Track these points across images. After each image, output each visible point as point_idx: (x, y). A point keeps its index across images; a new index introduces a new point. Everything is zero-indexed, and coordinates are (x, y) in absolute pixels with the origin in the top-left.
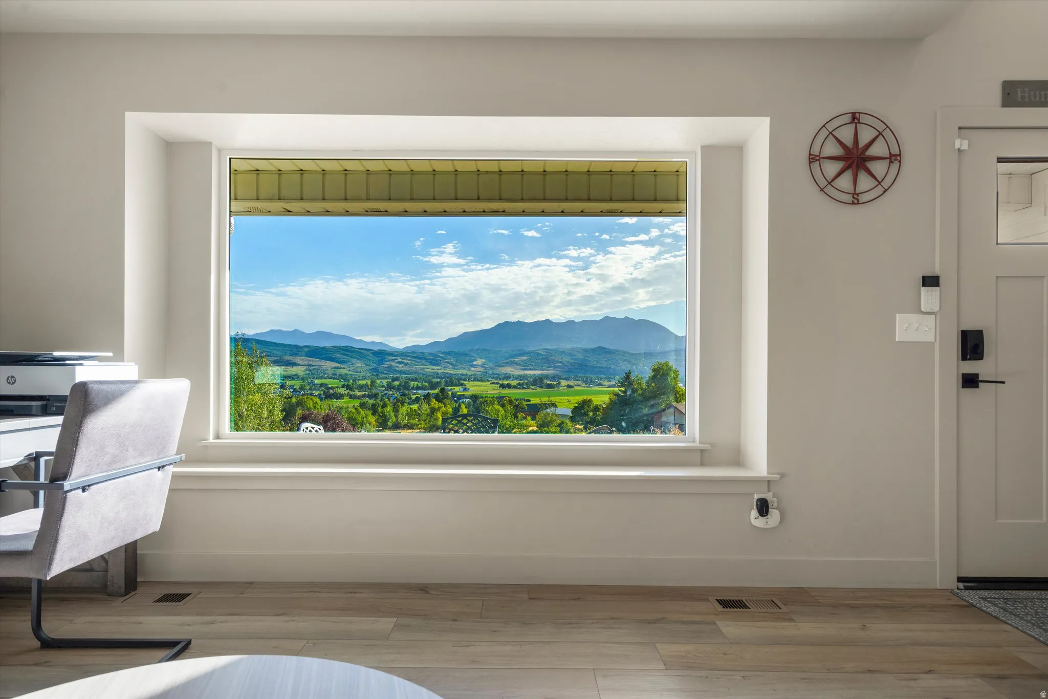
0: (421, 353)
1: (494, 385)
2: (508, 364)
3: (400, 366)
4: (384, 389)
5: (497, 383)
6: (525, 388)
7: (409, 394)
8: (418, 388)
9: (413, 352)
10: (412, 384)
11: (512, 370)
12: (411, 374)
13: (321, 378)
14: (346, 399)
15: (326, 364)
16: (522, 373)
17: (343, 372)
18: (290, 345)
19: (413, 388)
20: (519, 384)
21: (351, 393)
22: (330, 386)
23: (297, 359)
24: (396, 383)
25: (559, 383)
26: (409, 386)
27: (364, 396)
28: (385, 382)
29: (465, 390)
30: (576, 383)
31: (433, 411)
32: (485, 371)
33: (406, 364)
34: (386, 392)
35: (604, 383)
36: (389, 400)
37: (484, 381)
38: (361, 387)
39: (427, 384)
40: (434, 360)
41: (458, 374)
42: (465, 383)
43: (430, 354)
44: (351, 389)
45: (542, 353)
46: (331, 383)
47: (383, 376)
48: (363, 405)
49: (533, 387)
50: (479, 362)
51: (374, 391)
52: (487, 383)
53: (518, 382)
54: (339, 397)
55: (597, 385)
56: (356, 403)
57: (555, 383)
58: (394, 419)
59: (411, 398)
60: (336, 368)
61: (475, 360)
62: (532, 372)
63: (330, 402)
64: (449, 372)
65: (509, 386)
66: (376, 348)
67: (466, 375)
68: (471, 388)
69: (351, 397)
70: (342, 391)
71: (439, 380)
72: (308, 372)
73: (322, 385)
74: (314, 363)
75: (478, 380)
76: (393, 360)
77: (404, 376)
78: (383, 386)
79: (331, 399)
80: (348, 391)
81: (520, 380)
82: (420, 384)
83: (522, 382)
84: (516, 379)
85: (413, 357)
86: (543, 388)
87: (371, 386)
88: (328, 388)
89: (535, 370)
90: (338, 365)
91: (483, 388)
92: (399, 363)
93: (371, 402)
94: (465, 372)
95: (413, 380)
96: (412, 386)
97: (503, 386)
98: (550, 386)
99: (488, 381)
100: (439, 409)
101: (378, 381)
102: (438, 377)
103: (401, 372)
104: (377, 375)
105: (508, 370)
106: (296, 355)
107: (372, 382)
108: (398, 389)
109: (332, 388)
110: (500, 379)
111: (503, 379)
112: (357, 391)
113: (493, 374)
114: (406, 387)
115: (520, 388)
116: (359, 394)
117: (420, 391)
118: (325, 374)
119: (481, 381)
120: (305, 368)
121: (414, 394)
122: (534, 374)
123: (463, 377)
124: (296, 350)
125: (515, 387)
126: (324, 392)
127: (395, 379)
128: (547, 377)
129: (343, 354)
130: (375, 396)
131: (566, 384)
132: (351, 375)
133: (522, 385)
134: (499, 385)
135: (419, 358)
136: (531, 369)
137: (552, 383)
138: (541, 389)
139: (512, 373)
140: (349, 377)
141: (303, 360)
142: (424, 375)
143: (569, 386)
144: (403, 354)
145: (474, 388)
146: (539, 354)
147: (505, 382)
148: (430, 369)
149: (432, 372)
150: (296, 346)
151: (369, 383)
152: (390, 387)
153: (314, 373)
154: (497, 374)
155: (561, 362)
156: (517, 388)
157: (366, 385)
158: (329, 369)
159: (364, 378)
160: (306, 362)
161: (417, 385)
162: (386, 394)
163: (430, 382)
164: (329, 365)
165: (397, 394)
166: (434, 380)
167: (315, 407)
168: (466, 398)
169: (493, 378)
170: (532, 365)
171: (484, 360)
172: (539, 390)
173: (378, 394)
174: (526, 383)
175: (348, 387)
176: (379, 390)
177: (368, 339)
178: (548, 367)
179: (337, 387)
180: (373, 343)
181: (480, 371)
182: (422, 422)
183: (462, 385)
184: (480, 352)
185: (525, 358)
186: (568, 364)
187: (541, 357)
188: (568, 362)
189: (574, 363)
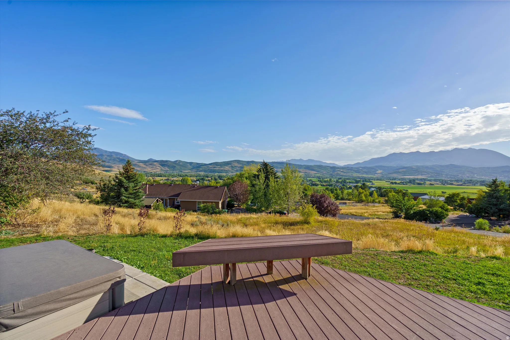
0: (351, 167)
1: (387, 182)
2: (395, 173)
3: (342, 173)
4: (335, 182)
5: (389, 182)
6: (405, 184)
7: (346, 185)
8: (350, 183)
9: (348, 167)
10: (347, 181)
11: (396, 175)
12: (347, 176)
13: (310, 177)
14: (320, 186)
15: (312, 172)
16: (402, 177)
17: (318, 175)
18: (298, 165)
19: (348, 183)
20: (401, 182)
21: (322, 184)
22: (313, 181)
23: (301, 170)
24: (340, 180)
25: (425, 183)
26: (346, 182)
27: (327, 185)
28: (335, 180)
29: (373, 184)
30: (435, 183)
31: (360, 194)
32: (382, 176)
33: (345, 172)
34: (336, 184)
35: (454, 183)
36: (337, 187)
37: (382, 180)
38: (325, 182)
39: (354, 181)
40: (357, 171)
41: (369, 177)
42: (373, 181)
43: (355, 168)
44: (321, 182)
45: (415, 167)
46: (314, 179)
47: (335, 177)
48: (327, 189)
49: (409, 184)
50: (379, 171)
51: (331, 183)
52: (384, 181)
53: (400, 181)
54: (317, 185)
55: (449, 184)
56: (324, 188)
57: (422, 182)
58: (341, 196)
59: (347, 187)
60: (315, 173)
61: (377, 171)
62: (408, 177)
63: (313, 187)
64: (364, 176)
65: (396, 183)
66: (331, 166)
68: (376, 184)
69: (321, 185)
70: (318, 183)
71: (359, 179)
72: (305, 175)
73: (310, 180)
74: (307, 172)
75: (379, 180)
76: (339, 170)
77: (344, 177)
78: (334, 181)
79: (313, 185)
80: (320, 183)
81: (402, 180)
82: (351, 181)
83: (402, 181)
84: (400, 180)
85: (347, 169)
86: (415, 184)
87: (330, 181)
88: (313, 182)
89: (410, 176)
90: (316, 172)
91: (381, 184)
92: (342, 172)
93: (330, 188)
94: (372, 176)
95: (347, 179)
96: (347, 182)
97: (392, 183)
98: (419, 184)
99: (384, 180)
100: (363, 192)
101: (333, 179)
102: (359, 178)
103: (342, 176)
104: (332, 177)
105: (395, 175)
106: (301, 168)
107: (330, 179)
108: (341, 183)
109: (314, 182)
110: (390, 180)
111: (392, 180)
112: (324, 183)
113: (387, 177)
114: (345, 182)
115: (402, 184)
116: (324, 184)
117: (351, 184)
118: (311, 176)
119: (380, 180)
120: (304, 173)
121: (349, 185)
122: (410, 178)
123: (371, 178)
124: (300, 166)
125: (399, 184)
126: (311, 183)
127: (339, 179)
128: (417, 179)
129: (318, 168)
130: (331, 185)
131: (429, 183)
132: (321, 176)
133: (403, 183)
134: (390, 183)
135: (351, 170)
136: (408, 175)
137: (421, 182)
138: (413, 185)
139: (397, 177)
140: (321, 177)
141: (303, 170)
142: (352, 177)
143: (431, 184)
144: (343, 168)
145: (377, 184)
146: (412, 168)
147: (394, 181)
148: (355, 175)
149: (356, 176)
150: (301, 165)
151: (329, 180)
152: (337, 182)
153: (307, 176)
154: (389, 177)
155: (426, 172)
156: (400, 184)
157: (327, 181)
158: (313, 174)
159: (327, 178)
160: (304, 171)
161: (350, 181)
162: (336, 185)
163: (355, 180)
164: (313, 173)
165: (341, 185)
166: (357, 179)
167: (308, 189)
168: (373, 188)
169: (387, 179)
170: (408, 173)
171: (382, 171)
172: (412, 185)
173: (332, 184)
174: (405, 182)
175: (320, 181)
176: (333, 183)
177: (328, 162)
178: (418, 175)
179: (316, 181)
180: (331, 163)
181: (380, 176)
182: (354, 198)
183: (371, 182)
184: (380, 167)
185: (404, 170)
186: (430, 173)
187: (414, 169)
188: (430, 172)
189: (434, 172)
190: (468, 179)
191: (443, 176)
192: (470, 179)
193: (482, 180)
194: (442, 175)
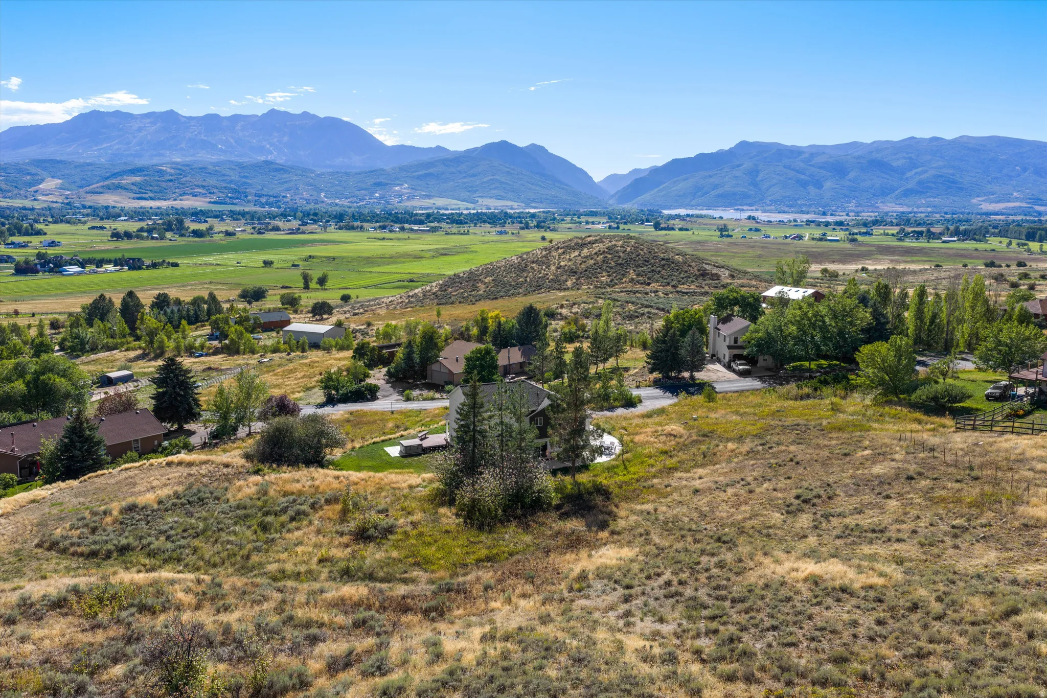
1: (95, 231)
5: (102, 228)
11: (117, 198)
32: (66, 201)
35: (280, 224)
45: (169, 170)
49: (170, 236)
50: (50, 184)
52: (80, 226)
61: (42, 181)
67: (33, 209)
68: (61, 241)
86: (185, 236)
97: (116, 235)
98: (196, 234)
113: (84, 207)
125: (137, 236)
131: (223, 229)
133: (149, 231)
136: (152, 199)
138: (181, 238)
146: (161, 172)
154: (90, 207)
155: (203, 187)
156: (143, 238)
171: (60, 181)
178: (181, 195)
181: (56, 202)
183: (39, 232)
184: (51, 166)
185: (138, 179)
186: (215, 190)
187: (168, 178)
188: (216, 187)
189: (225, 188)
190: (308, 207)
191: (249, 198)
192: (312, 206)
193: (338, 209)
194: (246, 196)
